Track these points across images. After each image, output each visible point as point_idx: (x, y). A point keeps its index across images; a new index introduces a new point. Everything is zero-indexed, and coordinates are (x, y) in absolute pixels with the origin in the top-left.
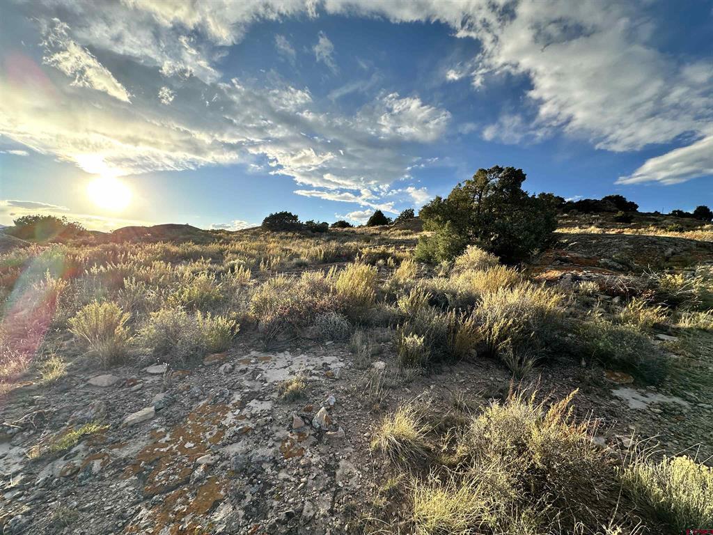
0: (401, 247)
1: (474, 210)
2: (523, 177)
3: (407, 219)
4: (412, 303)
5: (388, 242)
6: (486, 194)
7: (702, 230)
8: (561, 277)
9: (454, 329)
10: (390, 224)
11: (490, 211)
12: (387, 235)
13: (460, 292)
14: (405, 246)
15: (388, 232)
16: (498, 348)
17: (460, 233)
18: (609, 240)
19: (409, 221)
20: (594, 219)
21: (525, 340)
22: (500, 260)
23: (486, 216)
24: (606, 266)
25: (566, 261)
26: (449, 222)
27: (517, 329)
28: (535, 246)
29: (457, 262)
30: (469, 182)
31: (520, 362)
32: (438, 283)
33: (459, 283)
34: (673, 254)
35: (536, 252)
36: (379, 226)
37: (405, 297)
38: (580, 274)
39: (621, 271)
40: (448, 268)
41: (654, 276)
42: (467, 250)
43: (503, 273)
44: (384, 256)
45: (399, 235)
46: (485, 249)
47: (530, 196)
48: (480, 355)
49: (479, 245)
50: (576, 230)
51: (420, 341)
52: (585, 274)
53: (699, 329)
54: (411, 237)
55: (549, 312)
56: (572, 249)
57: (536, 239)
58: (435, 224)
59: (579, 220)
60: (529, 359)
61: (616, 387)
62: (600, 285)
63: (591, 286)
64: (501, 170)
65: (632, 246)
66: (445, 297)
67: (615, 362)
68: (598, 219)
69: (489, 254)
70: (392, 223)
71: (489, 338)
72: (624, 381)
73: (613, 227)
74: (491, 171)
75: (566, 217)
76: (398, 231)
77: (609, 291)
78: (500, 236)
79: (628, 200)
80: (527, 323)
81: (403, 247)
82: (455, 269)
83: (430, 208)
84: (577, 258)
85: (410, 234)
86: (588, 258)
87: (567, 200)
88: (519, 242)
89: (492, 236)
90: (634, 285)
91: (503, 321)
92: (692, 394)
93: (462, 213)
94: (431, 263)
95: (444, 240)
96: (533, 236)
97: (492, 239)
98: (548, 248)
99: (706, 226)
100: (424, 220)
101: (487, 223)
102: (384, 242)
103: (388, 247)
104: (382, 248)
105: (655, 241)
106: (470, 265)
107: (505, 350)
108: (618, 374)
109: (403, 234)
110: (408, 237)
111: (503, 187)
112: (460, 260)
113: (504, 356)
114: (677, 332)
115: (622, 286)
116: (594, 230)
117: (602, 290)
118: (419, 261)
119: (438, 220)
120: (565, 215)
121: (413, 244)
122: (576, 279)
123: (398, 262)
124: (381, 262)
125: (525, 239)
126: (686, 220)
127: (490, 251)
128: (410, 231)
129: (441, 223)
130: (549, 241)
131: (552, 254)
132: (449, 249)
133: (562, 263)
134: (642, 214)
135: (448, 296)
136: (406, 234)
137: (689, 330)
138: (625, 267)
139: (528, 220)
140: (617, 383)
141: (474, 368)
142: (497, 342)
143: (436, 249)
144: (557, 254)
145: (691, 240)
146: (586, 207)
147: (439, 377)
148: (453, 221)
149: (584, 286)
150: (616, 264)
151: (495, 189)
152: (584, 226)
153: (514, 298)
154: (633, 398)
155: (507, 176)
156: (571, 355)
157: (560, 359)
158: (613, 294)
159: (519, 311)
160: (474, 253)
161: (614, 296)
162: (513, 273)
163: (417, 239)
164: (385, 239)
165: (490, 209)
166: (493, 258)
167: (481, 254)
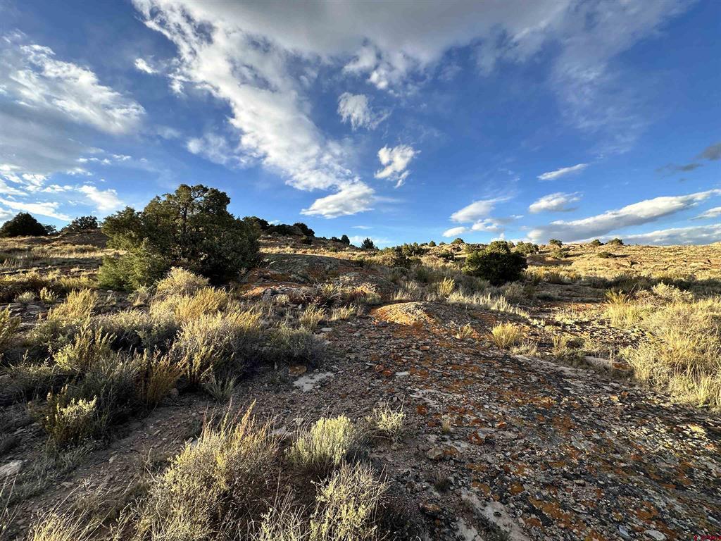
0: (73, 270)
1: (180, 228)
2: (228, 201)
3: (85, 230)
4: (81, 353)
5: (45, 264)
6: (192, 211)
7: (345, 251)
8: (264, 293)
9: (146, 373)
10: (53, 235)
11: (198, 230)
12: (43, 252)
13: (156, 325)
14: (81, 267)
15: (46, 247)
16: (200, 378)
17: (163, 253)
18: (295, 260)
19: (88, 232)
20: (289, 241)
21: (226, 363)
22: (209, 281)
23: (192, 236)
24: (295, 280)
25: (267, 278)
26: (146, 239)
27: (218, 355)
28: (242, 266)
29: (159, 287)
30: (170, 196)
31: (223, 386)
32: (126, 318)
33: (160, 312)
34: (330, 269)
35: (243, 272)
36: (27, 238)
37: (68, 348)
38: (277, 289)
39: (304, 283)
40: (147, 295)
41: (319, 286)
42: (172, 273)
43: (212, 295)
44: (34, 286)
45: (71, 252)
46: (192, 270)
47: (236, 218)
48: (182, 393)
49: (186, 267)
50: (276, 250)
51: (87, 406)
52: (280, 288)
53: (341, 319)
54: (92, 254)
55: (248, 329)
56: (272, 267)
57: (243, 259)
58: (128, 242)
59: (279, 240)
60: (230, 380)
61: (296, 379)
62: (290, 297)
63: (283, 298)
64: (205, 190)
65: (308, 264)
66: (136, 335)
67: (295, 359)
68: (292, 241)
69: (197, 275)
70: (57, 234)
71: (190, 371)
72: (301, 372)
73: (301, 248)
74: (195, 189)
75: (270, 238)
76: (69, 247)
77: (295, 301)
78: (209, 257)
79: (309, 228)
80: (228, 346)
81: (77, 269)
82: (157, 295)
83: (116, 221)
84: (275, 275)
85: (91, 251)
86: (283, 275)
87: (270, 223)
88: (227, 261)
89: (202, 256)
90: (310, 294)
91: (204, 349)
92: (335, 367)
93: (163, 230)
94: (124, 290)
95: (141, 261)
96: (241, 257)
97: (202, 259)
98: (254, 266)
99: (347, 248)
100: (110, 236)
101: (194, 243)
102: (37, 262)
103: (45, 272)
104: (32, 273)
105: (321, 260)
106: (176, 289)
107: (207, 378)
108: (297, 368)
109: (77, 251)
110: (87, 255)
111: (209, 208)
112: (163, 285)
113: (207, 385)
114: (331, 324)
115: (302, 296)
116: (288, 250)
117: (291, 300)
118: (104, 288)
119: (130, 237)
120: (269, 236)
121: (95, 265)
122: (274, 293)
123: (62, 293)
124: (26, 296)
125: (233, 259)
126: (338, 243)
127: (197, 272)
128: (90, 246)
129: (136, 241)
130: (255, 260)
131: (256, 273)
132: (149, 271)
133: (265, 280)
134: (317, 238)
135: (140, 334)
136: (83, 251)
137: (336, 321)
138: (306, 281)
139: (235, 241)
140: (297, 375)
141: (174, 410)
142: (199, 373)
143: (131, 272)
144: (260, 272)
145: (338, 259)
146: (283, 230)
147: (124, 442)
148: (152, 239)
149: (279, 299)
150: (300, 279)
151: (200, 207)
152: (283, 246)
153: (217, 322)
154: (306, 383)
155: (212, 197)
156: (267, 362)
157: (258, 370)
158: (297, 302)
159: (221, 334)
160: (179, 276)
161: (299, 304)
162: (222, 293)
163: (101, 258)
164: (39, 259)
165: (197, 228)
166: (201, 280)
167: (188, 276)
